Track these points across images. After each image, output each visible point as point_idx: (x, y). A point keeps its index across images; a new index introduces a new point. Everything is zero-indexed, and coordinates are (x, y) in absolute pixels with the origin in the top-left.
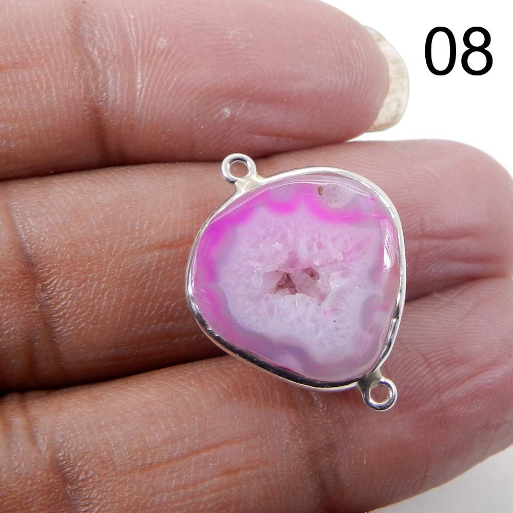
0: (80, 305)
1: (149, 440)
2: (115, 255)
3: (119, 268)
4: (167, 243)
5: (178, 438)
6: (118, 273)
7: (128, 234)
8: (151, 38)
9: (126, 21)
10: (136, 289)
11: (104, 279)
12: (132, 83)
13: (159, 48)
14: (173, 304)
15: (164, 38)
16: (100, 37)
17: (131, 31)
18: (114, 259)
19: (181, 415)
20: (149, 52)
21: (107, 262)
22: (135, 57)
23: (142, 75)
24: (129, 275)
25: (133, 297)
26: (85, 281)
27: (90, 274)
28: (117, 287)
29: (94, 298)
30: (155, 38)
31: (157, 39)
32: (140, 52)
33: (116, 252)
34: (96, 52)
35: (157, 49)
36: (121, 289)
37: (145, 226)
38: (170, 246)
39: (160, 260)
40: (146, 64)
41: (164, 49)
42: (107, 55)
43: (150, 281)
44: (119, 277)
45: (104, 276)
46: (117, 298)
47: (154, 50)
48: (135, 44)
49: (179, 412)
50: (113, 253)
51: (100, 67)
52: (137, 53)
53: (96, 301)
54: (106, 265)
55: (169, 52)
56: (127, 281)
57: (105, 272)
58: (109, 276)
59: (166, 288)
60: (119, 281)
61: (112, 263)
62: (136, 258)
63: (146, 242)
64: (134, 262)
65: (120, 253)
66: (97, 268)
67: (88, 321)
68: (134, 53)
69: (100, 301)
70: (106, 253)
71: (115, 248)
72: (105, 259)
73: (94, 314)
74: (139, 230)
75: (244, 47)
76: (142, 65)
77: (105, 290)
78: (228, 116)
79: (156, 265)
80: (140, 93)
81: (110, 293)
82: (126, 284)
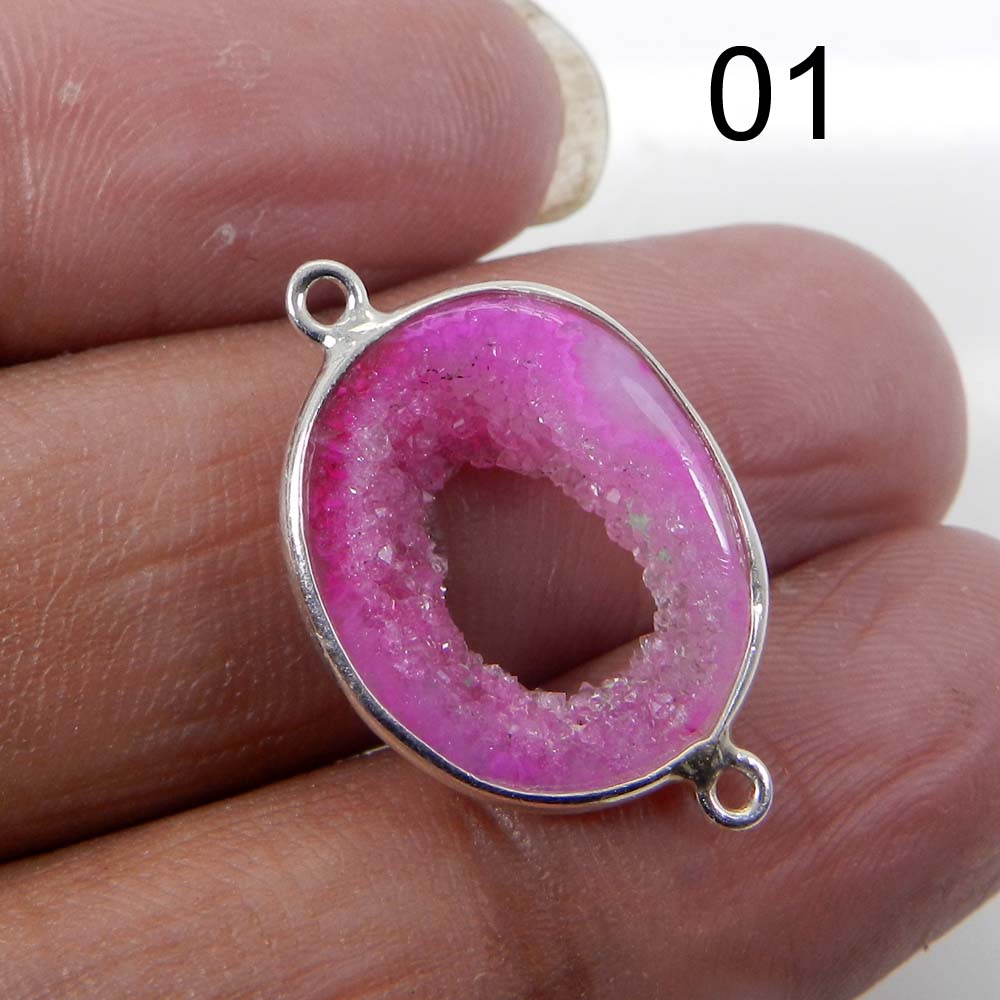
2: (56, 587)
3: (69, 615)
4: (169, 549)
6: (67, 627)
7: (80, 537)
10: (109, 659)
11: (38, 643)
12: (14, 189)
13: (67, 105)
14: (194, 684)
15: (76, 80)
18: (55, 596)
21: (41, 606)
22: (13, 129)
23: (33, 164)
24: (91, 629)
25: (104, 677)
27: (4, 634)
28: (67, 660)
29: (19, 689)
30: (53, 81)
31: (60, 83)
32: (23, 117)
33: (59, 580)
35: (61, 107)
37: (117, 516)
38: (176, 554)
39: (158, 588)
40: (41, 145)
41: (77, 106)
43: (139, 639)
44: (68, 635)
45: (36, 638)
46: (67, 684)
48: (12, 100)
50: (52, 585)
52: (17, 118)
53: (23, 694)
54: (38, 612)
55: (88, 112)
57: (38, 628)
58: (45, 636)
59: (177, 648)
60: (69, 646)
61: (52, 607)
62: (103, 590)
63: (124, 551)
64: (101, 599)
65: (66, 582)
66: (19, 620)
67: (9, 740)
68: (9, 121)
69: (32, 694)
70: (37, 585)
71: (55, 572)
72: (34, 599)
73: (21, 724)
74: (105, 525)
75: (253, 85)
76: (32, 145)
77: (40, 668)
78: (230, 241)
79: (149, 601)
80: (34, 210)
81: (52, 673)
82: (86, 650)
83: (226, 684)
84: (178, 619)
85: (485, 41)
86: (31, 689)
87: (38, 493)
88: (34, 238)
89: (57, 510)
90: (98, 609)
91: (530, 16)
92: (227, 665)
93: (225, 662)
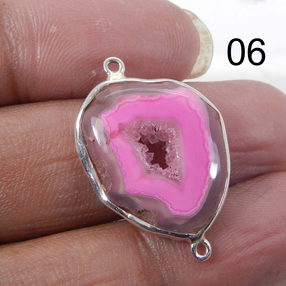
0: (8, 198)
1: (49, 281)
2: (29, 166)
3: (32, 174)
4: (62, 158)
5: (67, 280)
6: (31, 177)
7: (37, 152)
8: (46, 26)
9: (31, 15)
10: (42, 187)
11: (23, 181)
12: (34, 55)
13: (52, 33)
15: (55, 26)
16: (14, 25)
17: (34, 21)
18: (28, 169)
19: (69, 265)
20: (45, 35)
21: (24, 171)
22: (36, 38)
23: (40, 49)
24: (38, 179)
25: (40, 192)
26: (10, 183)
27: (13, 178)
28: (30, 187)
30: (49, 25)
31: (51, 25)
32: (39, 34)
33: (30, 164)
34: (11, 35)
35: (50, 33)
36: (33, 188)
37: (48, 147)
38: (64, 159)
39: (58, 169)
40: (43, 43)
41: (54, 33)
42: (18, 37)
43: (51, 183)
44: (31, 180)
45: (22, 179)
46: (30, 193)
47: (48, 34)
48: (36, 30)
49: (67, 263)
50: (27, 165)
51: (14, 44)
52: (37, 35)
53: (18, 195)
54: (23, 173)
55: (58, 35)
56: (37, 182)
57: (23, 177)
58: (25, 179)
59: (61, 186)
60: (31, 183)
61: (27, 171)
62: (42, 168)
63: (48, 158)
64: (41, 170)
65: (32, 165)
66: (18, 174)
67: (13, 207)
68: (35, 36)
69: (20, 195)
70: (23, 165)
71: (29, 162)
72: (23, 169)
73: (16, 203)
74: (44, 150)
75: (105, 31)
76: (41, 43)
77: (23, 188)
78: (95, 75)
79: (55, 172)
80: (39, 61)
81: (26, 190)
82: (36, 184)
83: (75, 198)
84: (63, 178)
85: (177, 24)
86: (20, 194)
87: (27, 139)
88: (39, 69)
89: (31, 144)
90: (40, 173)
91: (194, 18)
92: (76, 192)
93: (75, 191)
